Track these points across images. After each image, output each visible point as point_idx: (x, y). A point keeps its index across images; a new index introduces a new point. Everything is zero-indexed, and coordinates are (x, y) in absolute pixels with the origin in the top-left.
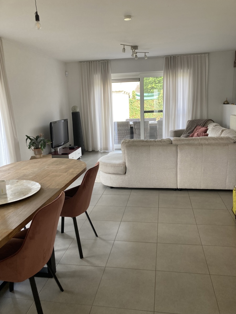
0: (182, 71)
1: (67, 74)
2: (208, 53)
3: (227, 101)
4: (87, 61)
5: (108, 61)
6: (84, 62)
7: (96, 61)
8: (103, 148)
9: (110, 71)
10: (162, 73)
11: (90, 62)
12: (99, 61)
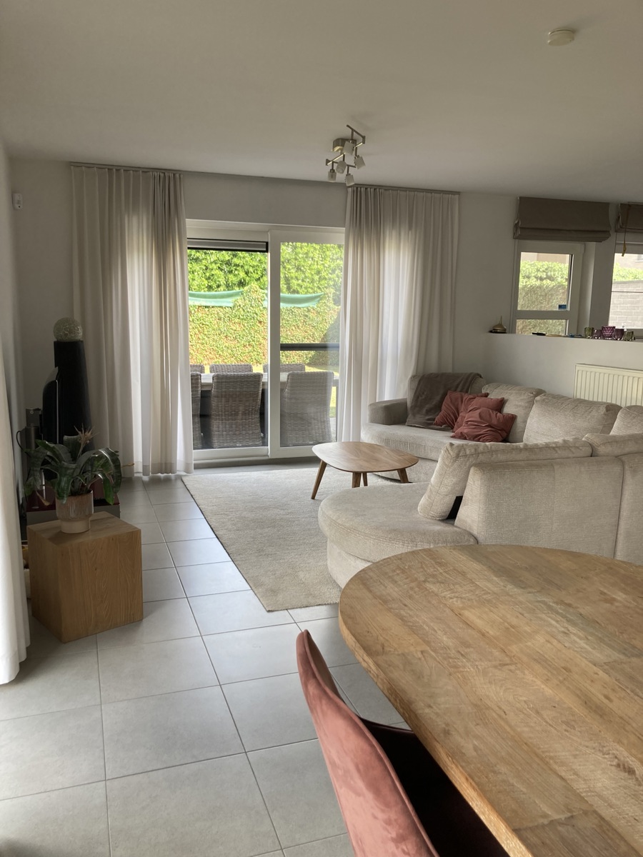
0: (394, 233)
1: (19, 202)
2: (458, 193)
3: (500, 325)
4: (101, 167)
5: (177, 175)
6: (89, 166)
7: (136, 169)
8: (152, 464)
9: (183, 209)
10: (340, 234)
11: (112, 169)
12: (147, 170)
